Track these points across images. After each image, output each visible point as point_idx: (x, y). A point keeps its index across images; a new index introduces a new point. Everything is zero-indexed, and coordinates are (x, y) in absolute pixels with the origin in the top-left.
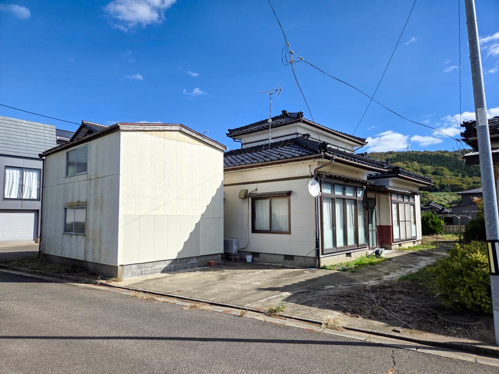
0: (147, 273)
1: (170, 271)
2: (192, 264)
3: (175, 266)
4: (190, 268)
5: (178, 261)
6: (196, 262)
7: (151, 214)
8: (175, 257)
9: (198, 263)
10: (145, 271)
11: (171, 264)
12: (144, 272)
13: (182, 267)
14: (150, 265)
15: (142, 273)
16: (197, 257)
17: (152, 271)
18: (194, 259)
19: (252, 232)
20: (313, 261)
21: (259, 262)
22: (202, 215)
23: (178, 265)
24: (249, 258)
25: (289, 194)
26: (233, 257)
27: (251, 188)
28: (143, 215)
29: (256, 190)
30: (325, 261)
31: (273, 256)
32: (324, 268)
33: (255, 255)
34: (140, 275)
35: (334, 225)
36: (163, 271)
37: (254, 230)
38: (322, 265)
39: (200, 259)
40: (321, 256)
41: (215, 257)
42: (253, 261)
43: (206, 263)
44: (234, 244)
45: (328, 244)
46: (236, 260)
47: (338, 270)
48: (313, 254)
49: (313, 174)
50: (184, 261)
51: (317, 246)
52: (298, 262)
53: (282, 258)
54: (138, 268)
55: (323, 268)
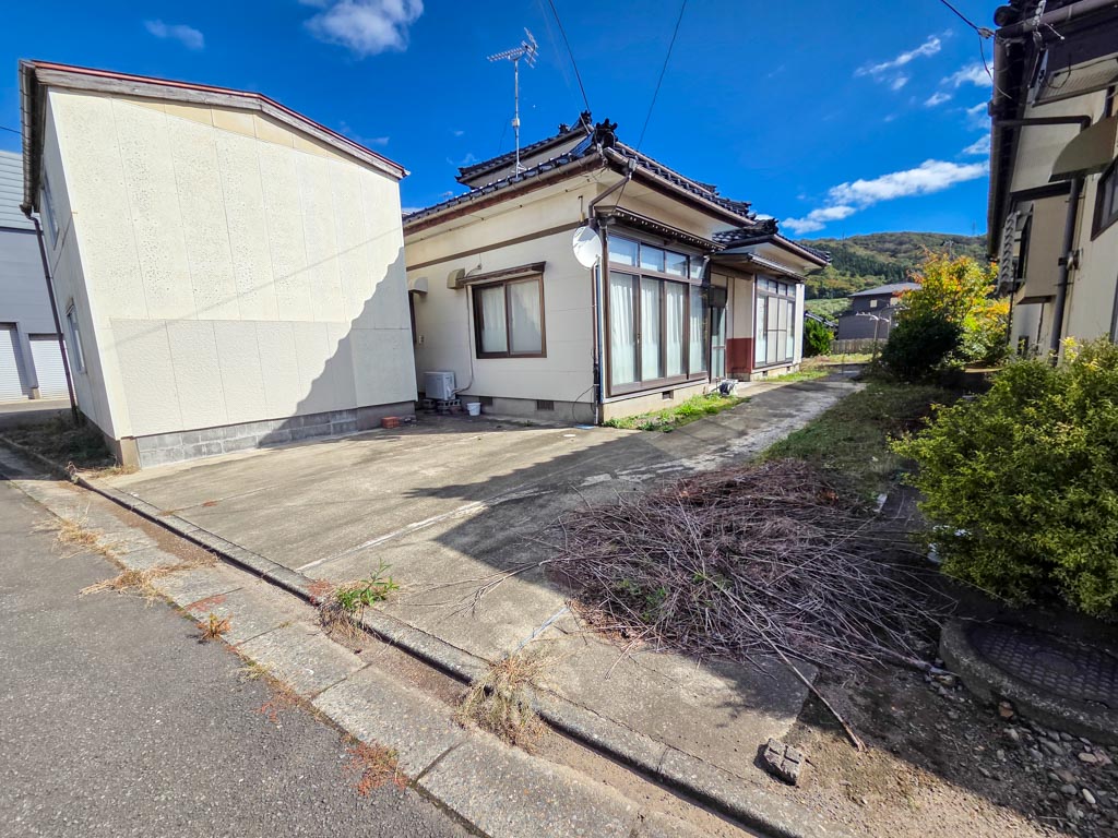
0: (214, 449)
1: (281, 442)
2: (341, 425)
3: (292, 433)
4: (335, 433)
5: (302, 420)
6: (350, 420)
7: (202, 317)
8: (291, 411)
9: (355, 422)
10: (207, 446)
11: (283, 427)
12: (204, 449)
13: (313, 432)
14: (220, 432)
15: (198, 451)
16: (354, 411)
17: (230, 445)
18: (345, 415)
19: (478, 357)
20: (587, 411)
21: (494, 415)
22: (354, 322)
23: (300, 429)
24: (474, 408)
25: (540, 267)
26: (445, 407)
27: (469, 265)
28: (177, 321)
29: (480, 267)
30: (613, 410)
31: (517, 403)
32: (611, 425)
33: (486, 401)
34: (195, 455)
35: (637, 336)
36: (261, 444)
37: (481, 353)
38: (607, 419)
39: (359, 413)
40: (605, 400)
41: (398, 408)
42: (482, 412)
43: (379, 422)
44: (446, 382)
45: (622, 373)
46: (451, 413)
47: (639, 428)
48: (589, 398)
49: (587, 216)
50: (318, 419)
51: (597, 379)
52: (562, 415)
53: (533, 406)
54: (186, 440)
55: (607, 425)
